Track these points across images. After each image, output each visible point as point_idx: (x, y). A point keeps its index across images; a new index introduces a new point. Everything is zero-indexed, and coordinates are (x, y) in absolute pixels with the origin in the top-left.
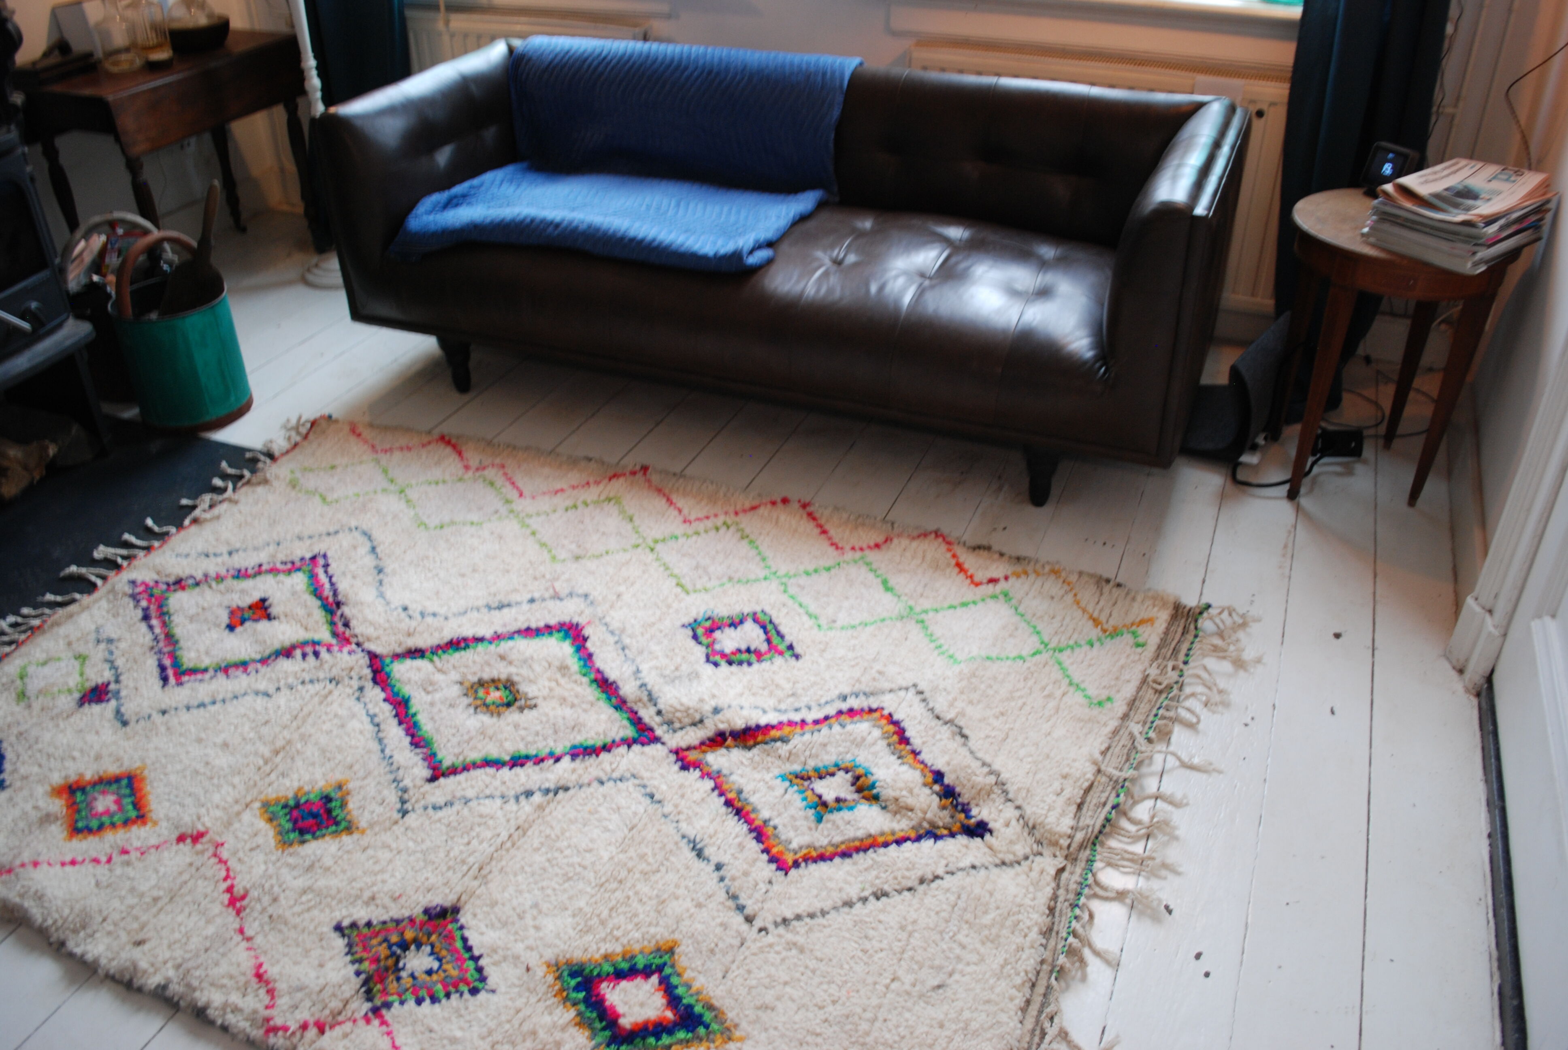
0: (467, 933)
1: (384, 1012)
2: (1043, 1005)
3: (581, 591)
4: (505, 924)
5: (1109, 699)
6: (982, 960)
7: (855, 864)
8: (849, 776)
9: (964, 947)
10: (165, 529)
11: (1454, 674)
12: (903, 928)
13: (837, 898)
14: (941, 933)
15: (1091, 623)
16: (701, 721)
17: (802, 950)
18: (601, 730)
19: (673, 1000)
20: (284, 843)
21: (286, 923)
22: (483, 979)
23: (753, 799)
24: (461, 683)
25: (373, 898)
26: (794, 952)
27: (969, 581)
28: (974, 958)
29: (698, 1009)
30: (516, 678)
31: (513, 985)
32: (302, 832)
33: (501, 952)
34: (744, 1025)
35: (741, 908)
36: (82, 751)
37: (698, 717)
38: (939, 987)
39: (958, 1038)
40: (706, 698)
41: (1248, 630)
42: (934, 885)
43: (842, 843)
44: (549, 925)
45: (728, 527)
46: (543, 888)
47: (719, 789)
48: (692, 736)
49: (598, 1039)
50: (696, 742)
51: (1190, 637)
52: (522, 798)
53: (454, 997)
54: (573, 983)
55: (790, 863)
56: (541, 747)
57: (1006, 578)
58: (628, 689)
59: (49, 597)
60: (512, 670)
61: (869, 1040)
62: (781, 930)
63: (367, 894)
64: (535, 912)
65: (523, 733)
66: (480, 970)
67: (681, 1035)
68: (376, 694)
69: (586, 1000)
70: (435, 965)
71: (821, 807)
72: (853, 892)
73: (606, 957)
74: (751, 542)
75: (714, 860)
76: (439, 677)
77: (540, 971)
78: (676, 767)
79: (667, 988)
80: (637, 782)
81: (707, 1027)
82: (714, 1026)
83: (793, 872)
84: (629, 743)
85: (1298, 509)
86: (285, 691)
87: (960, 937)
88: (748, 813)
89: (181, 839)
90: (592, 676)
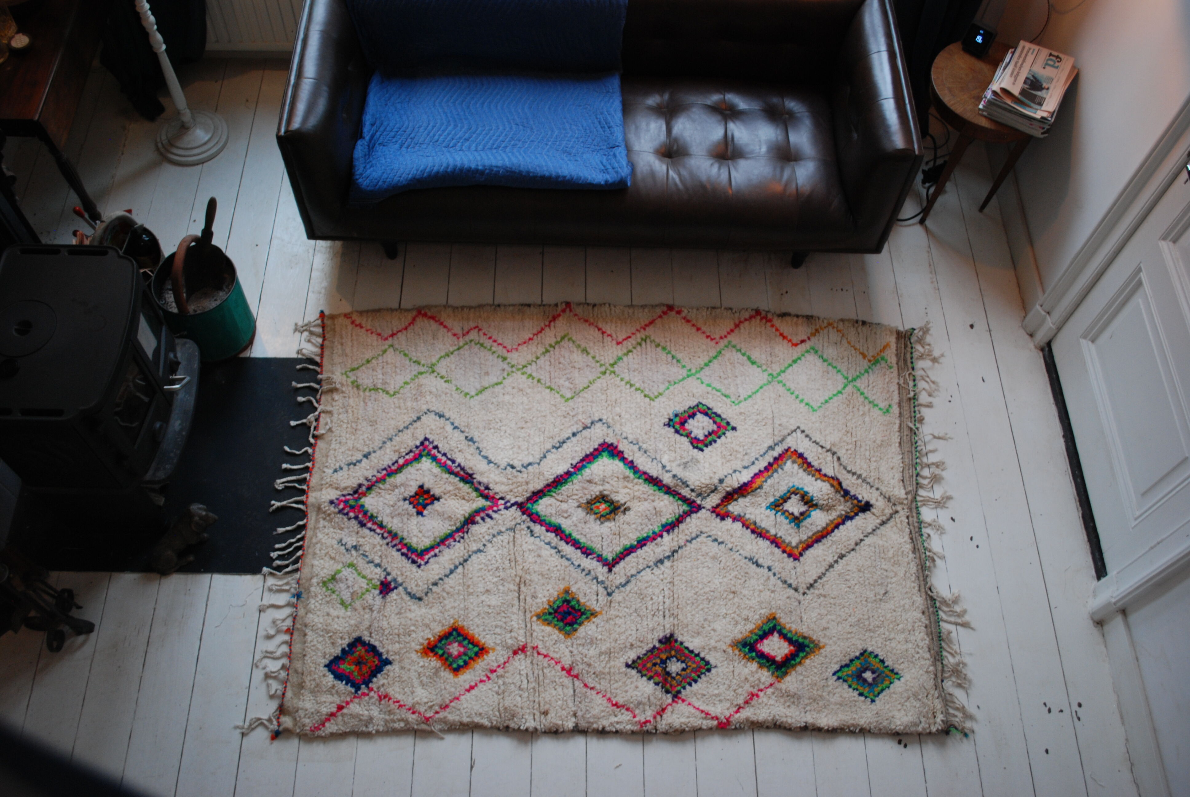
0: (686, 644)
1: (680, 695)
2: (925, 585)
3: (597, 419)
4: (698, 634)
5: (889, 406)
6: (896, 574)
7: (824, 544)
8: (798, 496)
9: (886, 571)
10: (303, 450)
11: (1027, 337)
12: (859, 571)
13: (825, 565)
14: (875, 567)
15: (861, 356)
16: (716, 489)
17: (825, 596)
18: (671, 511)
19: (790, 641)
20: (568, 635)
21: (604, 673)
22: (708, 663)
23: (763, 525)
24: (579, 507)
25: (632, 645)
26: (822, 598)
27: (790, 344)
28: (892, 574)
29: (801, 640)
30: (606, 493)
31: (723, 661)
32: (571, 624)
33: (707, 648)
34: (822, 640)
35: (790, 586)
36: (414, 625)
37: (713, 487)
38: (886, 593)
39: (903, 614)
40: (712, 475)
42: (862, 544)
43: (813, 534)
44: (718, 627)
45: (645, 341)
46: (702, 609)
47: (746, 525)
48: (716, 498)
49: (771, 670)
50: (718, 501)
51: (909, 350)
52: (659, 564)
53: (703, 676)
54: (747, 650)
55: (797, 554)
56: (646, 531)
57: (809, 338)
58: (667, 479)
59: (281, 530)
60: (601, 488)
61: (871, 627)
62: (812, 590)
63: (628, 645)
64: (707, 622)
65: (634, 526)
66: (703, 659)
67: (802, 655)
68: (538, 529)
69: (757, 655)
70: (684, 665)
71: (797, 520)
72: (831, 560)
73: (751, 632)
74: (664, 348)
75: (766, 566)
76: (564, 506)
77: (730, 650)
78: (718, 520)
79: (783, 636)
80: (705, 535)
81: (808, 647)
82: (812, 645)
83: (801, 559)
84: (688, 514)
85: (927, 230)
86: (489, 545)
87: (883, 566)
88: (765, 534)
89: (515, 653)
90: (643, 477)
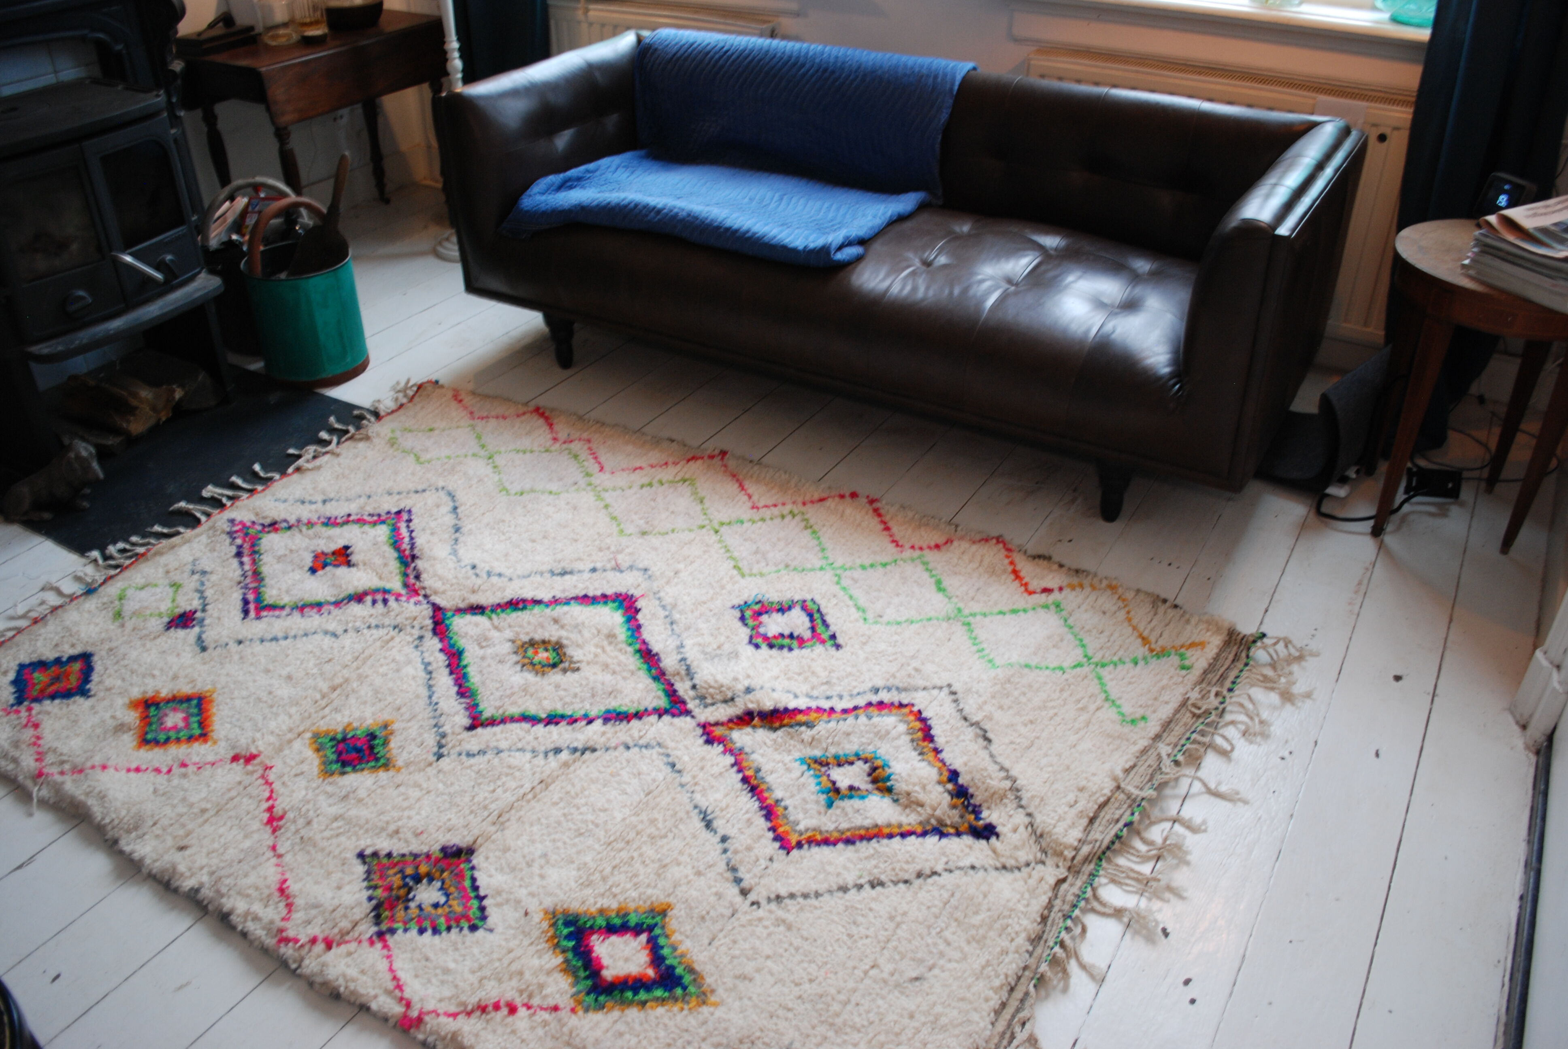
0: (477, 874)
1: (388, 937)
2: (1018, 1010)
3: (641, 566)
4: (513, 870)
5: (1143, 718)
6: (965, 958)
7: (857, 851)
8: (867, 767)
9: (948, 944)
10: (269, 475)
11: (1516, 729)
12: (892, 918)
13: (834, 882)
14: (929, 927)
15: (1140, 640)
16: (732, 699)
17: (789, 928)
18: (636, 698)
19: (657, 959)
20: (326, 773)
21: (315, 846)
22: (484, 918)
23: (770, 779)
24: (513, 642)
25: (397, 832)
26: (782, 928)
27: (1023, 588)
28: (957, 955)
29: (679, 971)
30: (565, 642)
31: (510, 927)
32: (344, 764)
33: (504, 895)
34: (720, 991)
35: (738, 881)
36: (162, 670)
37: (729, 695)
38: (917, 979)
39: (925, 1031)
40: (741, 677)
41: (1303, 664)
42: (930, 881)
43: (848, 830)
44: (554, 875)
45: (794, 516)
46: (554, 841)
47: (738, 765)
48: (722, 713)
49: (580, 987)
50: (724, 719)
51: (1240, 665)
52: (551, 754)
53: (454, 931)
54: (566, 931)
55: (794, 843)
56: (576, 708)
57: (1061, 589)
58: (669, 662)
59: (157, 528)
60: (563, 633)
61: (839, 1021)
62: (773, 906)
63: (392, 828)
64: (543, 861)
65: (562, 693)
66: (482, 909)
67: (659, 993)
68: (434, 644)
69: (575, 949)
70: (443, 900)
71: (834, 792)
72: (850, 879)
73: (601, 911)
74: (814, 532)
75: (721, 832)
76: (494, 634)
77: (537, 917)
78: (701, 741)
79: (654, 947)
80: (661, 750)
81: (685, 988)
82: (692, 989)
83: (795, 853)
84: (660, 713)
85: (1381, 546)
86: (351, 634)
87: (947, 934)
88: (762, 791)
89: (235, 758)
90: (637, 646)
